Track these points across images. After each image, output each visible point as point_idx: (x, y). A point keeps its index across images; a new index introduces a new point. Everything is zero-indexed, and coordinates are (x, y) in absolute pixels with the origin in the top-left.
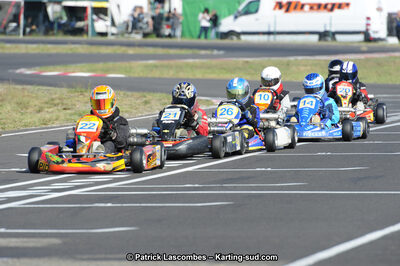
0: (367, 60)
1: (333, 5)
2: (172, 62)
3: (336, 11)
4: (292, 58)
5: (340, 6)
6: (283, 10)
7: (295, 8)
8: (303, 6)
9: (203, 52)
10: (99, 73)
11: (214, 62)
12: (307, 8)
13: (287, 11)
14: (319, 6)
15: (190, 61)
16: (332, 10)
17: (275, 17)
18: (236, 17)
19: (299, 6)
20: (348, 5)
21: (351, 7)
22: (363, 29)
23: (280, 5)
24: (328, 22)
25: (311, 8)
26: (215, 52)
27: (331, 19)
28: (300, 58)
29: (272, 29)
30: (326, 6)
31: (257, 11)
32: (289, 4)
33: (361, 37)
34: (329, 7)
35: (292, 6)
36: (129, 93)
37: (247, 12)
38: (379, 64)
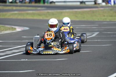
0: (90, 11)
2: (23, 12)
9: (39, 8)
15: (29, 12)
26: (43, 8)
38: (93, 12)
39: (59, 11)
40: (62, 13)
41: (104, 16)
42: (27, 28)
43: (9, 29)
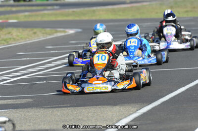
0: (132, 7)
4: (95, 8)
9: (49, 8)
10: (4, 20)
11: (58, 12)
15: (46, 12)
26: (55, 7)
28: (99, 8)
36: (25, 29)
38: (138, 8)
39: (87, 9)
40: (94, 11)
41: (157, 13)
42: (79, 30)
43: (60, 32)
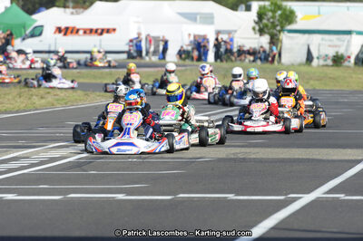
1: (103, 30)
3: (105, 35)
5: (108, 31)
6: (63, 33)
7: (72, 32)
8: (78, 31)
12: (81, 32)
13: (65, 34)
14: (91, 31)
16: (101, 34)
17: (56, 39)
18: (24, 39)
19: (75, 31)
20: (114, 30)
21: (117, 32)
22: (126, 49)
23: (59, 30)
24: (98, 44)
25: (85, 32)
27: (101, 41)
29: (52, 49)
30: (96, 31)
31: (40, 34)
32: (67, 29)
33: (125, 56)
34: (99, 31)
35: (69, 31)
37: (32, 36)
